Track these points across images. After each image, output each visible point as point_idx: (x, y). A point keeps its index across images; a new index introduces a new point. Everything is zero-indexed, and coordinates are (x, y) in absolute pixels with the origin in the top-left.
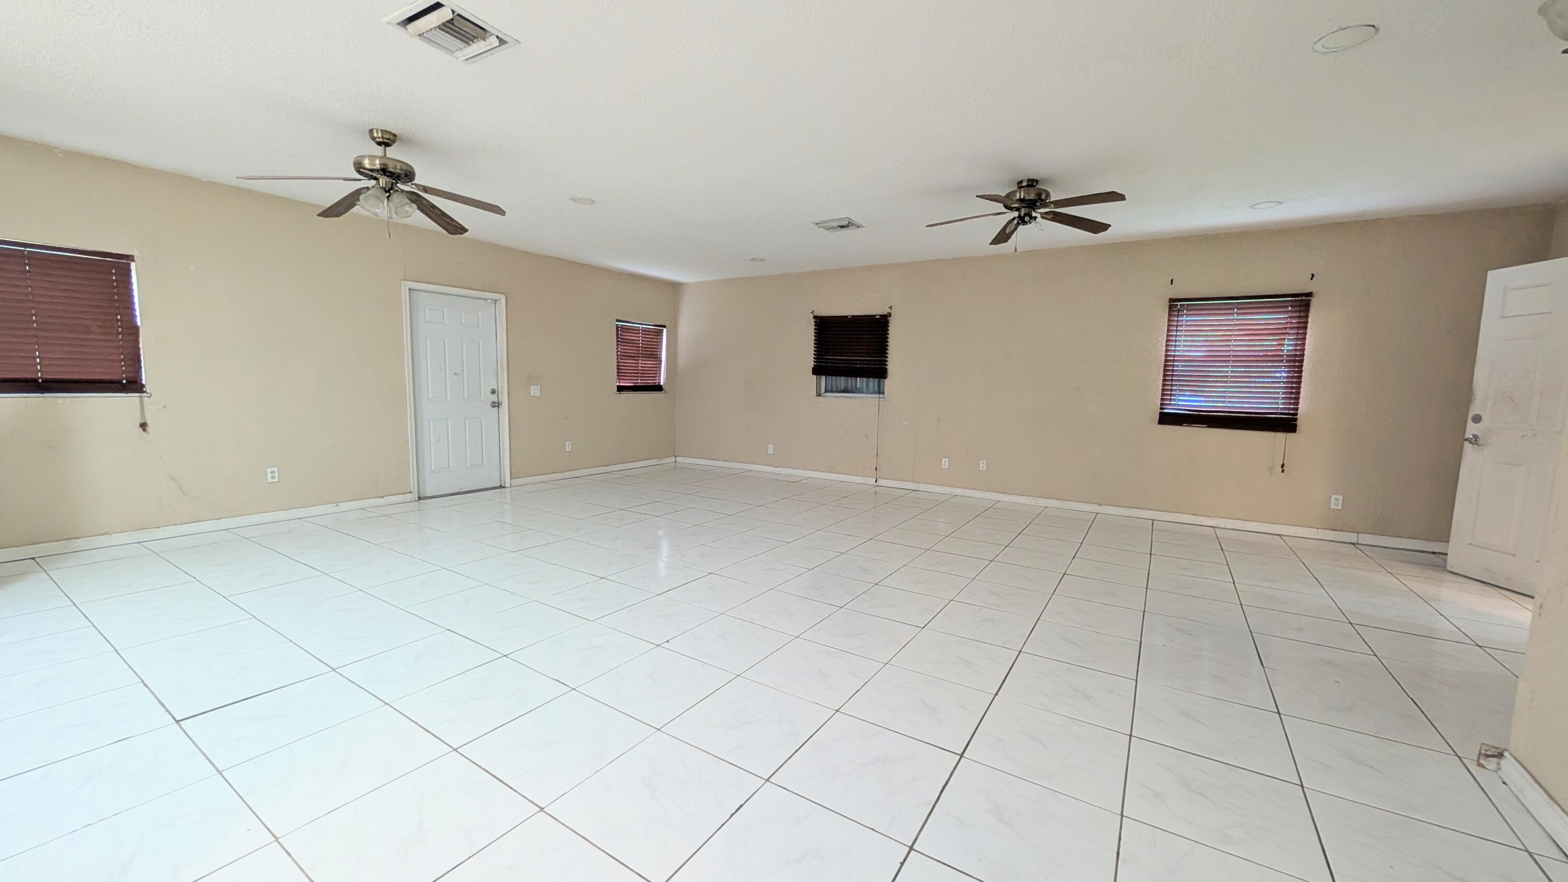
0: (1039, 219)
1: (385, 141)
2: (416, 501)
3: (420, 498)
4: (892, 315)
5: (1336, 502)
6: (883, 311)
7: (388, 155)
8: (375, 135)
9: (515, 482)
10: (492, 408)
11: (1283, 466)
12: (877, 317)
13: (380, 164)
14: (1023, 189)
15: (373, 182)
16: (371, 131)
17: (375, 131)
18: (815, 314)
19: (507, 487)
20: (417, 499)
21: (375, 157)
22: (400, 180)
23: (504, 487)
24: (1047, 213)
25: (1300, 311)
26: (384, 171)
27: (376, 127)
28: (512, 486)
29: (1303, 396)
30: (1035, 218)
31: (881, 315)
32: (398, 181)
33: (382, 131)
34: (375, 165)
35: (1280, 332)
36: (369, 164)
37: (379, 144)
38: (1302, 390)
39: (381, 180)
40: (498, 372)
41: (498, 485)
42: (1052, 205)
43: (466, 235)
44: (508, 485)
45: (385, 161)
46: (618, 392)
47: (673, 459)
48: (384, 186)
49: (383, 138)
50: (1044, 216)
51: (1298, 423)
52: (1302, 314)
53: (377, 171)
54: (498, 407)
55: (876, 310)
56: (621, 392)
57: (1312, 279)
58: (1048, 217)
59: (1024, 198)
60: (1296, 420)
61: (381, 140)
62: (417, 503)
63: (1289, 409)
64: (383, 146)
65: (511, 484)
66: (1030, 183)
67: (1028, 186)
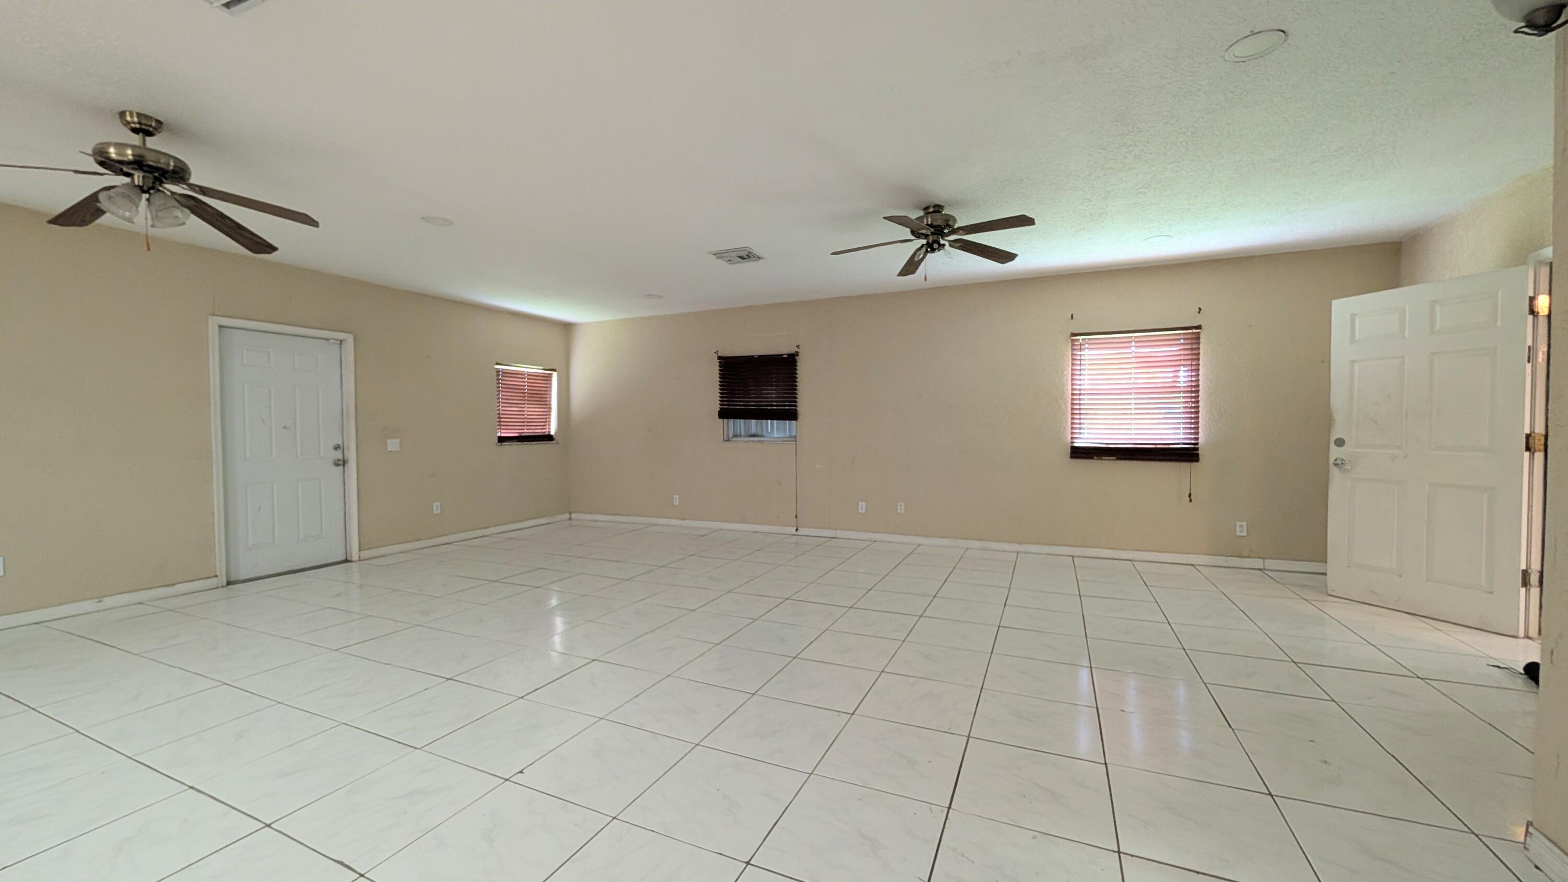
0: (947, 247)
1: (143, 127)
2: (223, 587)
3: (229, 583)
4: (800, 354)
5: (1241, 529)
6: (792, 350)
7: (148, 145)
8: (128, 118)
9: (366, 554)
10: (336, 468)
11: (1190, 495)
12: (784, 356)
13: (133, 155)
14: (930, 215)
15: (127, 180)
16: (122, 114)
17: (128, 113)
18: (719, 355)
19: (355, 561)
20: (225, 583)
21: (125, 146)
22: (166, 179)
23: (351, 561)
24: (956, 241)
25: (1192, 344)
26: (139, 163)
27: (131, 109)
28: (361, 558)
29: (1202, 425)
30: (944, 245)
31: (787, 354)
32: (164, 180)
33: (139, 115)
34: (126, 155)
35: (1175, 364)
36: (115, 153)
37: (135, 131)
38: (1200, 420)
39: (136, 178)
40: (343, 424)
41: (343, 558)
42: (961, 232)
43: (275, 253)
44: (355, 558)
45: (142, 152)
46: (500, 444)
47: (567, 516)
48: (141, 184)
49: (139, 123)
50: (953, 244)
51: (1200, 452)
52: (1194, 346)
53: (129, 163)
54: (344, 466)
55: (784, 349)
56: (503, 444)
57: (1199, 312)
58: (959, 245)
59: (931, 224)
60: (1197, 449)
61: (138, 126)
62: (224, 589)
63: (1191, 439)
64: (141, 134)
65: (359, 557)
66: (936, 209)
67: (934, 212)
